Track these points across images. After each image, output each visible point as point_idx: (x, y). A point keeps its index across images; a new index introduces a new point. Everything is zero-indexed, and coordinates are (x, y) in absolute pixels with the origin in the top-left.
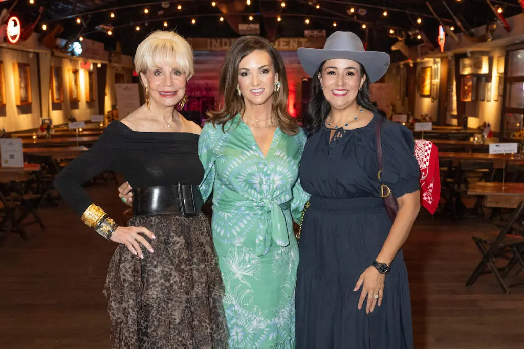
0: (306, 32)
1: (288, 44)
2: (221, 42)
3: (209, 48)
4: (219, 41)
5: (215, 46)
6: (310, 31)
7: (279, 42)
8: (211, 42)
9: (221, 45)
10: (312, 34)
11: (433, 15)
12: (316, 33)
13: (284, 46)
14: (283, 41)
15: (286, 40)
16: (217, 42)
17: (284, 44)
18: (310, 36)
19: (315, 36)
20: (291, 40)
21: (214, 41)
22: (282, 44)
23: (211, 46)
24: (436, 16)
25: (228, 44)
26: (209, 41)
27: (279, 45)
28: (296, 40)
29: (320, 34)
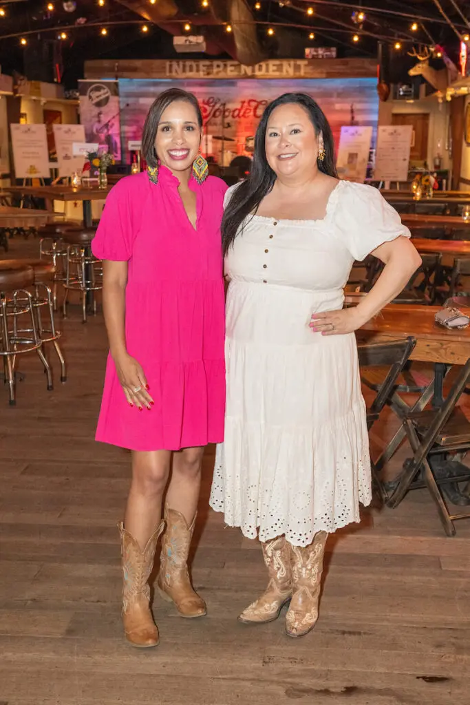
0: (307, 51)
1: (280, 68)
2: (184, 66)
3: (168, 74)
4: (181, 63)
5: (176, 72)
6: (313, 49)
7: (267, 65)
8: (171, 66)
9: (184, 71)
10: (315, 53)
11: (445, 20)
12: (321, 51)
13: (274, 71)
14: (272, 64)
15: (277, 62)
16: (178, 65)
17: (275, 68)
18: (314, 57)
19: (320, 57)
20: (285, 63)
21: (175, 64)
22: (271, 68)
23: (171, 71)
24: (449, 21)
25: (195, 68)
26: (168, 63)
27: (267, 70)
28: (292, 63)
29: (328, 53)
